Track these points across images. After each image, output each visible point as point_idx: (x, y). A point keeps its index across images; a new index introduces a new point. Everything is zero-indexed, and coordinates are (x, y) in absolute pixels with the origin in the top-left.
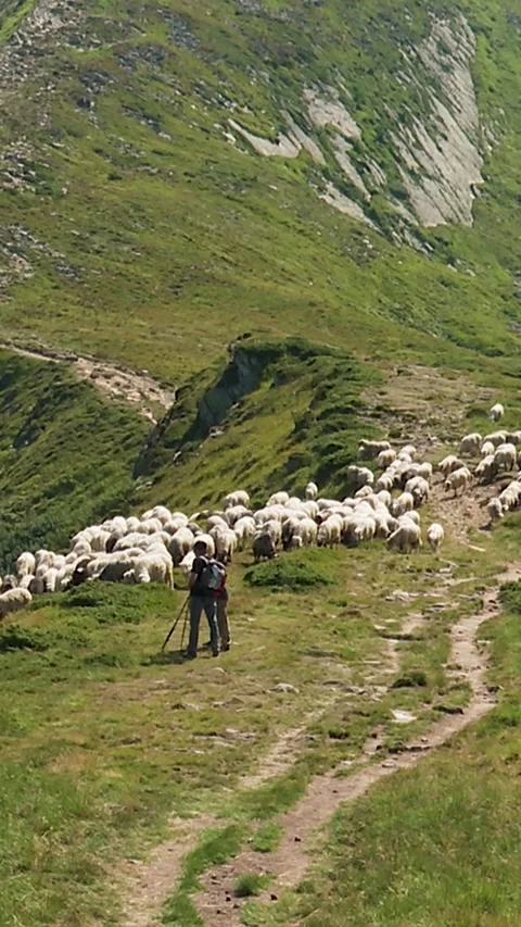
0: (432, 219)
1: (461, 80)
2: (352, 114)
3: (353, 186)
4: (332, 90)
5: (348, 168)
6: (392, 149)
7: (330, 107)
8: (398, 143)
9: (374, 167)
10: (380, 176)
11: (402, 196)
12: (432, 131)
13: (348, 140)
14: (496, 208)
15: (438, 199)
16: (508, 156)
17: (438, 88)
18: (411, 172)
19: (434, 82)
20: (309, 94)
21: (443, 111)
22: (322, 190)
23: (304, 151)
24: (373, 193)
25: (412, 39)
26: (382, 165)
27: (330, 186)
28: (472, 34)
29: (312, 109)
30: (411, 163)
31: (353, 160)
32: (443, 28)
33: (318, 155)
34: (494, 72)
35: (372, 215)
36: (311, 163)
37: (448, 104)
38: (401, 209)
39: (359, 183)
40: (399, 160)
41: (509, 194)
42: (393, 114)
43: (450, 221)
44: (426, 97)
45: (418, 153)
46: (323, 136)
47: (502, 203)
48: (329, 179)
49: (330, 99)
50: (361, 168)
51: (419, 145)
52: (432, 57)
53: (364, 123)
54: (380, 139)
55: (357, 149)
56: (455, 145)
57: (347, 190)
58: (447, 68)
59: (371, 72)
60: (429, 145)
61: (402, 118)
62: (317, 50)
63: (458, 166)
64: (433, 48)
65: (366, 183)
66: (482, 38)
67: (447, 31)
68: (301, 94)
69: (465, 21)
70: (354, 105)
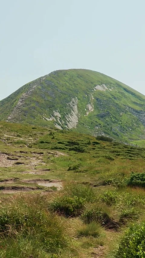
0: (71, 127)
1: (76, 107)
2: (60, 114)
3: (60, 124)
4: (57, 110)
5: (59, 121)
6: (65, 118)
7: (57, 113)
8: (66, 117)
9: (63, 121)
10: (63, 122)
11: (67, 125)
12: (71, 115)
13: (59, 117)
14: (80, 125)
15: (71, 125)
16: (82, 118)
17: (72, 109)
18: (68, 121)
19: (72, 108)
20: (54, 111)
21: (73, 112)
22: (56, 125)
23: (53, 119)
24: (62, 125)
25: (68, 102)
26: (64, 121)
27: (57, 124)
28: (78, 100)
29: (54, 114)
30: (68, 120)
31: (60, 120)
32: (73, 99)
33: (55, 120)
34: (81, 105)
35: (62, 128)
36: (54, 121)
37: (74, 111)
38: (66, 126)
39: (61, 123)
40: (66, 120)
41: (82, 123)
42: (66, 113)
43: (73, 127)
44: (70, 110)
45: (69, 118)
46: (56, 117)
47: (81, 125)
48: (57, 123)
49: (57, 112)
50: (61, 121)
51: (69, 117)
52: (72, 104)
53: (61, 115)
54: (64, 117)
55: (60, 119)
56: (74, 117)
57: (59, 124)
58: (74, 106)
59: (63, 107)
60: (70, 117)
61: (67, 114)
62: (55, 105)
63: (74, 119)
64: (72, 103)
65: (62, 123)
66: (79, 100)
67: (74, 100)
68: (53, 111)
69: (77, 98)
70: (60, 113)
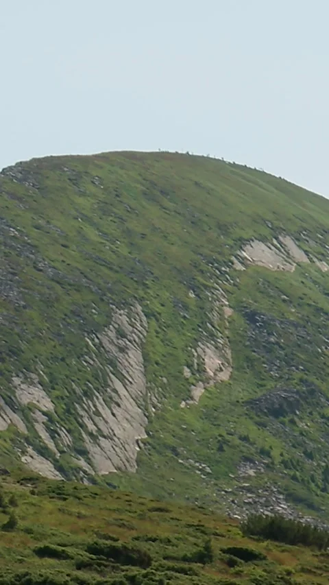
0: (105, 468)
1: (134, 357)
2: (49, 394)
3: (46, 448)
4: (33, 376)
5: (44, 435)
6: (77, 416)
7: (32, 390)
8: (82, 413)
9: (63, 433)
10: (67, 439)
11: (83, 453)
12: (109, 401)
13: (44, 414)
14: (156, 457)
15: (111, 453)
16: (168, 416)
17: (115, 367)
18: (91, 434)
19: (112, 363)
20: (16, 381)
21: (118, 385)
22: (24, 453)
23: (12, 424)
24: (62, 452)
25: (96, 329)
26: (69, 431)
27: (30, 450)
28: (144, 318)
29: (18, 393)
30: (91, 427)
31: (48, 429)
32: (122, 318)
33: (22, 427)
34: (161, 349)
35: (60, 469)
36: (17, 434)
37: (122, 379)
38: (82, 463)
39: (51, 445)
40: (82, 426)
41: (166, 446)
42: (79, 391)
43: (118, 468)
44: (105, 375)
45: (97, 419)
46: (26, 412)
47: (160, 453)
48: (29, 444)
49: (32, 383)
50: (53, 434)
51: (98, 413)
52: (112, 342)
53: (56, 400)
54: (68, 411)
55: (51, 420)
56: (126, 411)
57: (43, 452)
58: (122, 350)
59: (63, 359)
60: (105, 412)
61: (85, 394)
62: (23, 346)
63: (126, 425)
64: (112, 334)
65: (57, 445)
66: (154, 322)
67: (125, 319)
68: (10, 381)
69: (139, 308)
70: (48, 388)
